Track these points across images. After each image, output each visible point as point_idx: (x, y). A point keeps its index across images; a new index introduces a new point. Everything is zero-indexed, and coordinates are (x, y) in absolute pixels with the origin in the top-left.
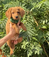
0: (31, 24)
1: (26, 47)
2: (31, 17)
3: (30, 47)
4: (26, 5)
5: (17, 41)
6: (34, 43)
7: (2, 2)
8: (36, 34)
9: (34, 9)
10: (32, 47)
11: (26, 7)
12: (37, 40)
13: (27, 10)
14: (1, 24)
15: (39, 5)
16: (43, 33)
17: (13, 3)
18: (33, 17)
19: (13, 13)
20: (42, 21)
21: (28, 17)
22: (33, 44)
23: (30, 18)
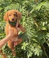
0: (31, 26)
1: (26, 48)
2: (31, 18)
4: (26, 7)
5: (16, 42)
6: (34, 44)
7: (3, 5)
8: (36, 35)
10: (32, 48)
11: (26, 9)
12: (36, 41)
18: (33, 19)
19: (10, 15)
20: (42, 23)
21: (28, 18)
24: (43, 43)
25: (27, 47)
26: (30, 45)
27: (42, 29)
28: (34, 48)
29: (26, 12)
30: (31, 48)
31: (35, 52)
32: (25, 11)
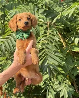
1: (45, 83)
2: (54, 31)
3: (52, 84)
4: (45, 11)
6: (59, 77)
8: (63, 61)
9: (59, 18)
10: (55, 84)
11: (45, 14)
12: (63, 72)
13: (48, 19)
14: (2, 45)
15: (69, 11)
16: (74, 60)
17: (23, 8)
18: (57, 32)
20: (73, 39)
21: (49, 31)
22: (57, 78)
23: (52, 33)
24: (75, 75)
25: (47, 82)
26: (52, 79)
27: (74, 49)
28: (60, 83)
29: (45, 20)
30: (53, 83)
31: (60, 91)
32: (44, 17)
